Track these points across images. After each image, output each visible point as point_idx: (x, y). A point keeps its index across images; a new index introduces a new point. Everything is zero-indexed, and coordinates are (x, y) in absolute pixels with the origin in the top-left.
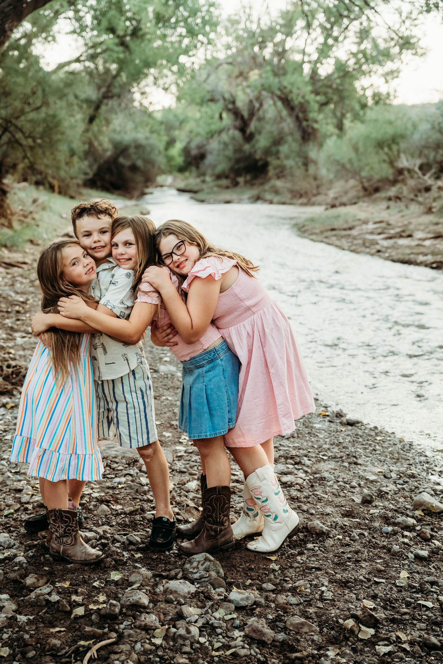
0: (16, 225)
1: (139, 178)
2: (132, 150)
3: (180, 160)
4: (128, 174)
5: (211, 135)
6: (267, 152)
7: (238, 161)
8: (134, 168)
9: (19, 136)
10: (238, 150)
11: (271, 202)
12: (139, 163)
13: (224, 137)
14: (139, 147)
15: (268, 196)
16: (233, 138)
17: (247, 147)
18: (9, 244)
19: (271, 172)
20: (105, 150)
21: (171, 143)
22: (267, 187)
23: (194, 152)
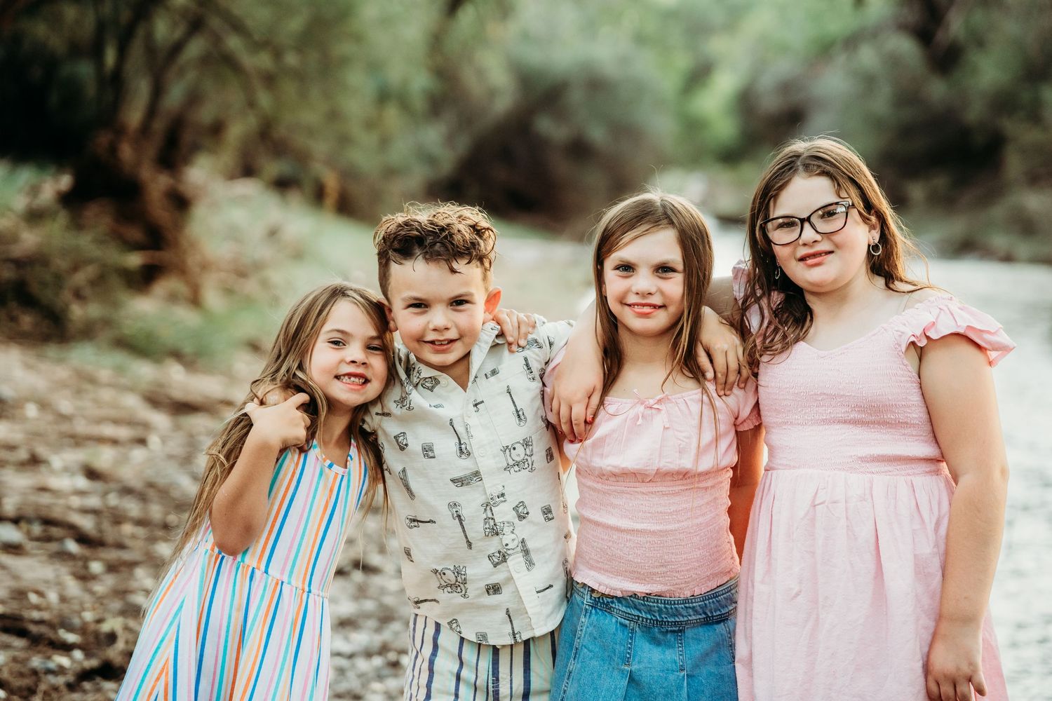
0: (213, 298)
1: (593, 179)
2: (576, 96)
3: (724, 128)
4: (562, 167)
5: (824, 50)
6: (1004, 103)
7: (906, 131)
8: (580, 150)
9: (234, 43)
10: (907, 97)
11: (1008, 258)
12: (597, 134)
13: (868, 57)
14: (597, 85)
15: (1000, 241)
16: (894, 61)
17: (937, 90)
18: (188, 349)
19: (1014, 164)
20: (492, 93)
21: (699, 76)
22: (999, 211)
23: (770, 103)
